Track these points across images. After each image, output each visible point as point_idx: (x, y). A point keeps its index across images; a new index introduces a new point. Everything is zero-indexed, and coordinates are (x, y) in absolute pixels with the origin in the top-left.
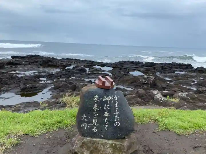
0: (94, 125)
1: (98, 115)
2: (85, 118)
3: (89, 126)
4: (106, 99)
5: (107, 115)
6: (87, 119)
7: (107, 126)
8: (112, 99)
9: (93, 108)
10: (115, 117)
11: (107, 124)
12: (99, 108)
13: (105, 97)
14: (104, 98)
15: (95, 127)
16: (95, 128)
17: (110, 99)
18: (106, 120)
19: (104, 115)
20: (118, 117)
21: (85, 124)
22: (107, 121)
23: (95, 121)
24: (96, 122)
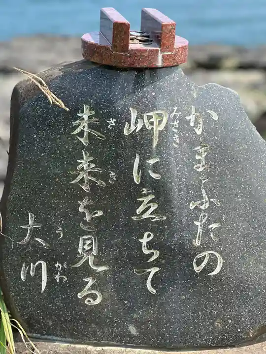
0: (87, 271)
1: (100, 213)
2: (35, 233)
3: (57, 277)
4: (139, 126)
5: (146, 215)
6: (45, 240)
7: (154, 271)
8: (176, 123)
9: (75, 177)
10: (198, 223)
11: (156, 263)
12: (105, 177)
13: (134, 115)
14: (129, 121)
15: (90, 281)
16: (93, 287)
17: (161, 128)
18: (144, 241)
19: (135, 214)
20: (214, 226)
21: (39, 268)
22: (150, 245)
23: (87, 248)
24: (94, 252)
